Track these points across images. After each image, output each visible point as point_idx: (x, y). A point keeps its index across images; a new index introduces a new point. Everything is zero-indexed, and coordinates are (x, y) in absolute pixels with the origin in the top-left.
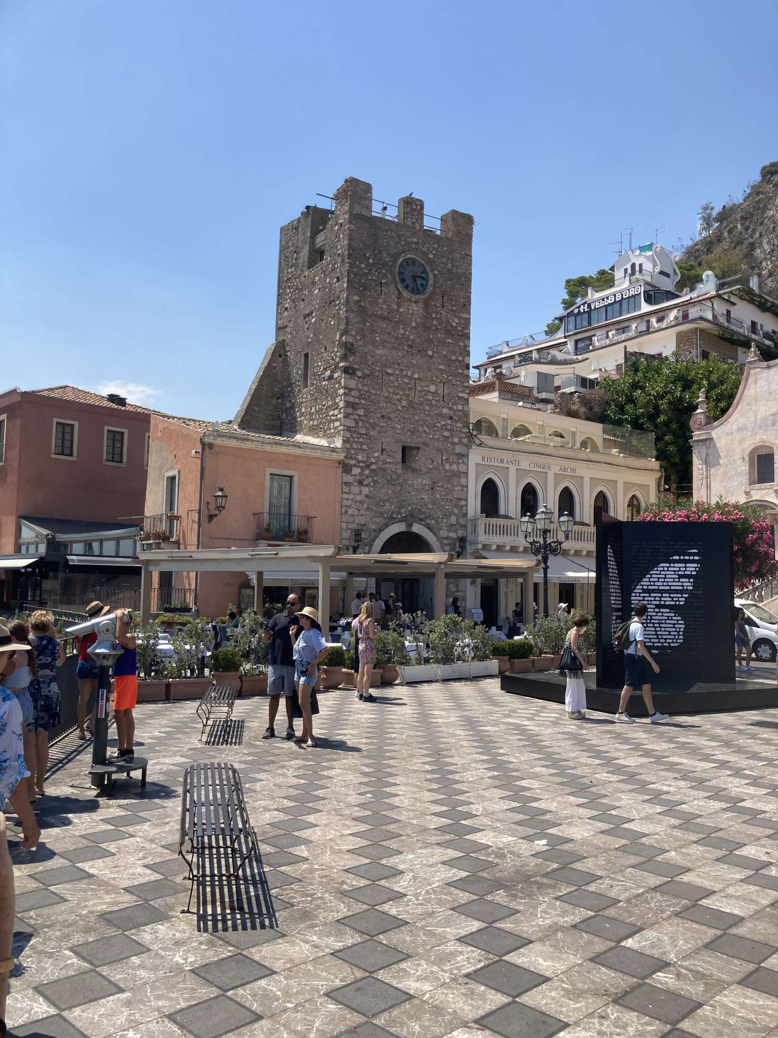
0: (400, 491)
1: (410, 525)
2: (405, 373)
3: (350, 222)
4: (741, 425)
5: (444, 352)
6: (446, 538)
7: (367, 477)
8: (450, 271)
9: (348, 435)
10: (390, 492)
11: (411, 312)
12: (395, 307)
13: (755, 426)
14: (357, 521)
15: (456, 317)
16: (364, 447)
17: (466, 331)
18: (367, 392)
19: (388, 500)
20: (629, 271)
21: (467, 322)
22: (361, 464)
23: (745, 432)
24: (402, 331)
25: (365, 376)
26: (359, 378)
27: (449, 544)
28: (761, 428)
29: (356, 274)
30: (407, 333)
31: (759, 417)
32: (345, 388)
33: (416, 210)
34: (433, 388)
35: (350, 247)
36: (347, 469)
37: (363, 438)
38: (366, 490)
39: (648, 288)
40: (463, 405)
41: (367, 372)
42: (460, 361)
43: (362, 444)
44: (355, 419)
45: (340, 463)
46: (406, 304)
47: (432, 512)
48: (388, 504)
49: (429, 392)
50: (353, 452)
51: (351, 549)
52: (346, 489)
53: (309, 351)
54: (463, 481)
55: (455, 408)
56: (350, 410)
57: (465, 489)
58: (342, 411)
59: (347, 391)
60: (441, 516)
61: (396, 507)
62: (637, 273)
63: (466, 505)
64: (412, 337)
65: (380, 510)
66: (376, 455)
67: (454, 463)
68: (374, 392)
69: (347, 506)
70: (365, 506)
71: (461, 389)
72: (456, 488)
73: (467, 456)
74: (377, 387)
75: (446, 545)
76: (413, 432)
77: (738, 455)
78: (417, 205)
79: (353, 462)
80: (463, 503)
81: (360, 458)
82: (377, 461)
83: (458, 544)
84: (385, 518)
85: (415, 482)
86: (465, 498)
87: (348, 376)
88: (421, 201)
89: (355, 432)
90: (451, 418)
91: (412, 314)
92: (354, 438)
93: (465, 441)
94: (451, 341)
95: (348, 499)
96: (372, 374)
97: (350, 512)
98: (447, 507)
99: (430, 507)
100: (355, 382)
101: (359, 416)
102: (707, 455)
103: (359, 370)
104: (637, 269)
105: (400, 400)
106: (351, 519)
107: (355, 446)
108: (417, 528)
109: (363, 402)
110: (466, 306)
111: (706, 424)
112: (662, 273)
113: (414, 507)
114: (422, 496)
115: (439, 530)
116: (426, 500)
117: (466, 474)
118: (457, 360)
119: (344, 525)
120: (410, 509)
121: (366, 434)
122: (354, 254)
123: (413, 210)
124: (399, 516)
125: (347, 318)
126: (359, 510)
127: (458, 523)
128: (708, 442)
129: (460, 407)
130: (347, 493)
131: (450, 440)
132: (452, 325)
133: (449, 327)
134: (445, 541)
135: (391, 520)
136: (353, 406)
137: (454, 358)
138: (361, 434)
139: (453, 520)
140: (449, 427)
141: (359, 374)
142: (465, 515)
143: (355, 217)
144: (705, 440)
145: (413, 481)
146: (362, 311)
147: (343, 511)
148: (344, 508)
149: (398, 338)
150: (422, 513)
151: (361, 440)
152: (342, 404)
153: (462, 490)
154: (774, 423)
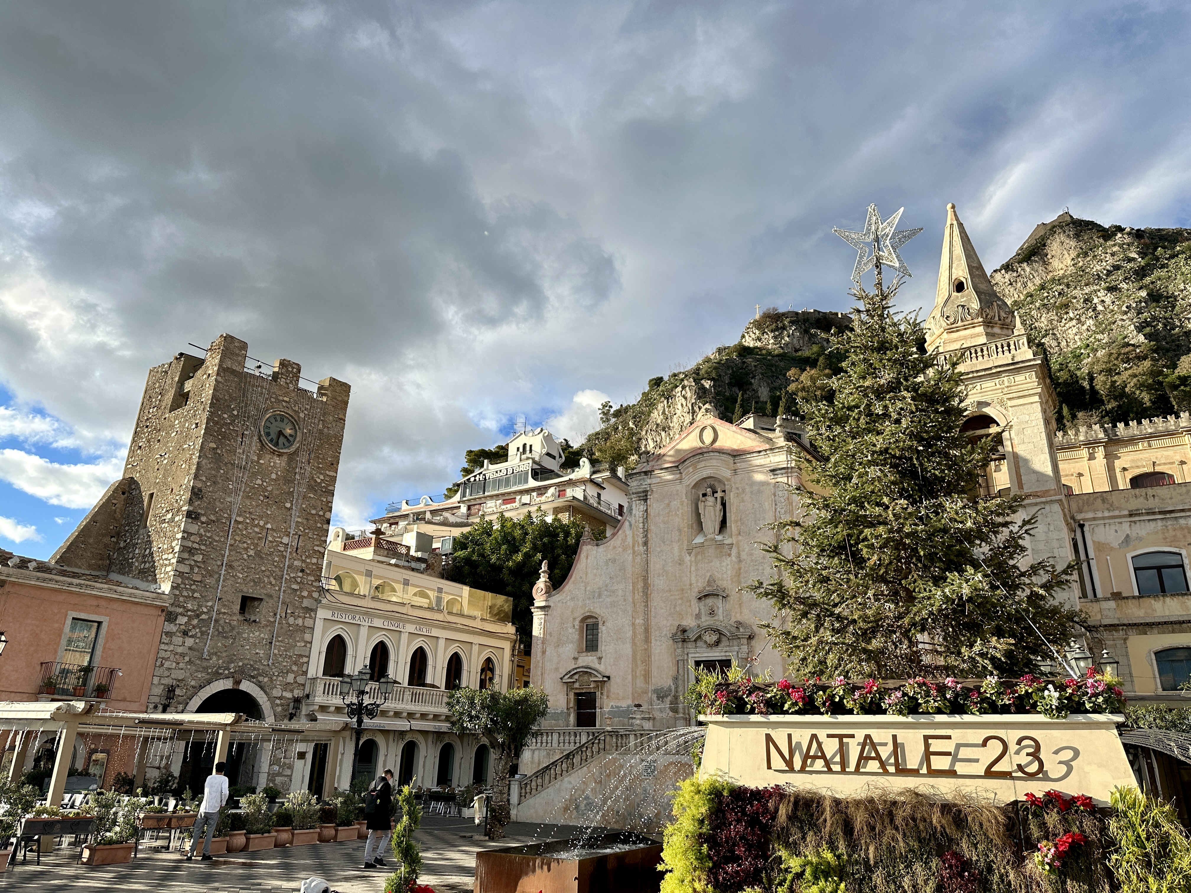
0: (232, 643)
1: (238, 682)
2: (256, 522)
3: (218, 374)
4: (573, 596)
5: (304, 506)
6: (280, 698)
7: (194, 627)
8: (321, 432)
9: (179, 581)
10: (219, 644)
11: (272, 464)
12: (256, 458)
13: (585, 597)
14: (173, 676)
15: (321, 474)
16: (196, 595)
17: (330, 488)
18: (209, 538)
19: (216, 654)
20: (521, 450)
21: (334, 479)
22: (189, 613)
23: (577, 602)
24: (259, 482)
25: (210, 522)
26: (203, 523)
27: (282, 705)
28: (589, 599)
29: (216, 423)
30: (265, 484)
32: (184, 532)
33: (292, 372)
34: (285, 540)
35: (214, 396)
36: (171, 617)
37: (197, 586)
38: (190, 642)
39: (536, 467)
40: (318, 559)
41: (213, 517)
42: (320, 516)
43: (194, 591)
44: (190, 565)
45: (163, 611)
46: (268, 456)
47: (267, 669)
48: (214, 658)
49: (281, 543)
50: (181, 599)
51: (160, 708)
52: (165, 639)
53: (155, 491)
54: (307, 637)
55: (308, 560)
56: (186, 555)
57: (308, 645)
58: (176, 555)
59: (186, 535)
60: (276, 674)
61: (224, 662)
62: (528, 452)
63: (308, 663)
64: (269, 489)
65: (205, 664)
66: (210, 604)
67: (299, 617)
68: (217, 539)
69: (163, 658)
70: (187, 659)
71: (318, 543)
72: (298, 644)
73: (315, 611)
74: (221, 534)
75: (278, 705)
76: (256, 583)
77: (570, 623)
78: (293, 368)
79: (181, 610)
80: (305, 660)
81: (189, 606)
82: (209, 611)
83: (292, 705)
84: (208, 674)
85: (251, 635)
86: (307, 654)
87: (190, 521)
88: (298, 365)
89: (188, 578)
90: (302, 571)
91: (274, 467)
92: (186, 585)
93: (315, 595)
94: (312, 496)
95: (166, 651)
96: (218, 520)
97: (167, 664)
98: (285, 664)
99: (265, 663)
100: (197, 527)
101: (196, 561)
103: (203, 515)
104: (528, 448)
105: (246, 549)
106: (167, 673)
107: (185, 593)
108: (246, 686)
109: (203, 547)
110: (334, 465)
111: (546, 593)
112: (548, 454)
113: (246, 662)
114: (257, 651)
115: (272, 689)
116: (261, 655)
117: (313, 629)
118: (317, 514)
119: (156, 680)
120: (241, 664)
121: (201, 582)
122: (216, 403)
123: (287, 371)
124: (227, 672)
125: (198, 463)
126: (178, 663)
127: (296, 682)
128: (546, 610)
129: (314, 561)
130: (167, 644)
131: (298, 593)
132: (316, 481)
133: (313, 483)
134: (278, 702)
135: (217, 676)
136: (190, 551)
137: (314, 512)
138: (195, 581)
139: (290, 678)
140: (299, 580)
141: (204, 519)
142: (305, 673)
143: (222, 370)
144: (544, 608)
145: (249, 634)
146: (217, 459)
147: (158, 664)
148: (160, 660)
149: (254, 488)
150: (255, 669)
151: (193, 587)
152: (177, 549)
153: (305, 646)
154: (600, 596)
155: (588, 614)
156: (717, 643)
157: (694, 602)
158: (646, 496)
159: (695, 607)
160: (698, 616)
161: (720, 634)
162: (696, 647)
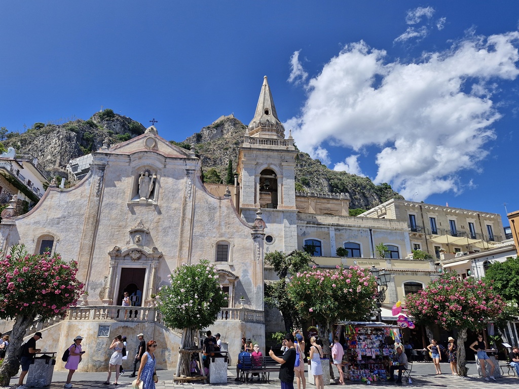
4: (36, 220)
13: (46, 223)
23: (38, 225)
28: (49, 224)
31: (49, 218)
77: (30, 238)
102: (9, 235)
111: (13, 216)
128: (11, 227)
144: (10, 225)
154: (58, 223)
155: (47, 233)
156: (139, 259)
157: (128, 234)
158: (104, 168)
159: (128, 237)
160: (128, 243)
161: (142, 253)
162: (124, 260)
